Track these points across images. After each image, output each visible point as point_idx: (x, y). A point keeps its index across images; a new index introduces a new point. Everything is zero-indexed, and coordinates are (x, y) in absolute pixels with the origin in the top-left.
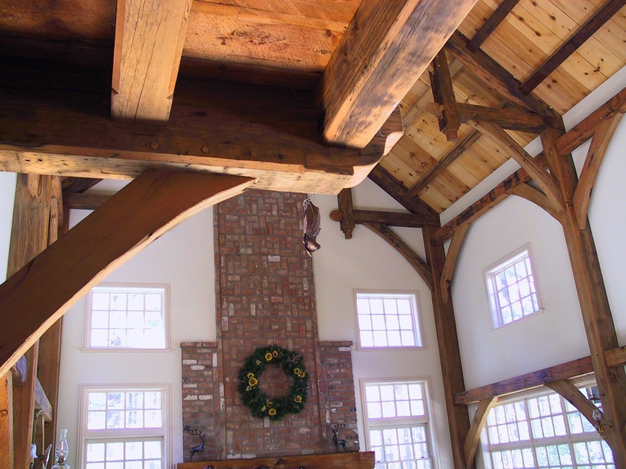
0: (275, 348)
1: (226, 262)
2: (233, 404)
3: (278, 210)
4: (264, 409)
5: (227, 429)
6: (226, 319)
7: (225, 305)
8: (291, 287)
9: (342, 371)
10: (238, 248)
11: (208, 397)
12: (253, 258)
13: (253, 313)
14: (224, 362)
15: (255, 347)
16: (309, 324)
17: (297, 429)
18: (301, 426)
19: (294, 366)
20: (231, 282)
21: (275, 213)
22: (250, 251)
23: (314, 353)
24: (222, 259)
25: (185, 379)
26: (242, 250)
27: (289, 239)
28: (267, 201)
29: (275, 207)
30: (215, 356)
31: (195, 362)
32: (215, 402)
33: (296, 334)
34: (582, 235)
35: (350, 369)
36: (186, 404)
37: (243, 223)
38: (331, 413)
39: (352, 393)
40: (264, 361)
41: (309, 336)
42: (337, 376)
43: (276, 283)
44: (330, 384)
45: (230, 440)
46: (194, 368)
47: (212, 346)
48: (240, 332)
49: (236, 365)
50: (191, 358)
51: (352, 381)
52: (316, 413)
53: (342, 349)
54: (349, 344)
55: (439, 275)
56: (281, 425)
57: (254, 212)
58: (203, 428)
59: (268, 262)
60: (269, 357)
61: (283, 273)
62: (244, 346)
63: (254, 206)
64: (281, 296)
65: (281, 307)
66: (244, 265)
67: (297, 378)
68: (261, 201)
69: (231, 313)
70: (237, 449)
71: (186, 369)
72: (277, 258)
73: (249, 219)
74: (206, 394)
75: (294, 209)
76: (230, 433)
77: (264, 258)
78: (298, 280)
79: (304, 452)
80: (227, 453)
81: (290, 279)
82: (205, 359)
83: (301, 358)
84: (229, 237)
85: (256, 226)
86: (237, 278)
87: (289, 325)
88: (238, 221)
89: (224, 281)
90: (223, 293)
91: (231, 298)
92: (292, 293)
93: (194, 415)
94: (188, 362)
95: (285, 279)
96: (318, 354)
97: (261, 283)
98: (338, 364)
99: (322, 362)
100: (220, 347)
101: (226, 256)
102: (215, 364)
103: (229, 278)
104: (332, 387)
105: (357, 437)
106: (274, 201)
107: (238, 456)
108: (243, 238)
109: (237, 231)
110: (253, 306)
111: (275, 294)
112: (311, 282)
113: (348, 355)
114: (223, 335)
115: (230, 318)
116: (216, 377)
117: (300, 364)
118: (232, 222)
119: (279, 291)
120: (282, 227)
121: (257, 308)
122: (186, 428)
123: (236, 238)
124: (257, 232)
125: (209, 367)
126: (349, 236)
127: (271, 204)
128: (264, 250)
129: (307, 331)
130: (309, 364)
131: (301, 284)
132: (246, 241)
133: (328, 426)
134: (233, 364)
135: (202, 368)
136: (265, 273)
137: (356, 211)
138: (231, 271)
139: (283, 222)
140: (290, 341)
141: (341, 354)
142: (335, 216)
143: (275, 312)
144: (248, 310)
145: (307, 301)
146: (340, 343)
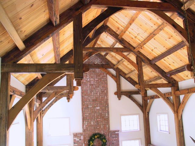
0: (98, 134)
6: (85, 126)
7: (85, 122)
8: (103, 116)
9: (116, 139)
10: (88, 106)
12: (92, 108)
13: (92, 124)
14: (84, 138)
15: (93, 133)
16: (107, 126)
19: (103, 139)
20: (86, 116)
21: (98, 94)
22: (91, 106)
23: (108, 134)
24: (84, 109)
25: (74, 143)
26: (89, 106)
27: (102, 102)
28: (96, 91)
30: (82, 136)
33: (104, 129)
34: (179, 121)
35: (119, 138)
37: (89, 98)
39: (119, 144)
40: (95, 138)
41: (107, 129)
42: (115, 140)
43: (98, 115)
44: (113, 142)
46: (77, 140)
47: (81, 134)
48: (89, 130)
49: (88, 138)
50: (76, 137)
51: (119, 141)
53: (116, 133)
54: (119, 131)
55: (146, 109)
57: (92, 95)
59: (96, 109)
61: (100, 112)
62: (90, 133)
63: (92, 93)
64: (100, 119)
65: (100, 122)
66: (90, 110)
67: (103, 142)
69: (86, 124)
71: (75, 140)
72: (99, 108)
73: (91, 97)
75: (104, 92)
77: (95, 108)
78: (105, 114)
81: (102, 114)
82: (79, 137)
83: (105, 136)
84: (85, 103)
85: (93, 99)
86: (88, 114)
87: (102, 126)
88: (88, 98)
89: (84, 115)
90: (84, 119)
91: (86, 120)
92: (103, 117)
94: (75, 138)
95: (101, 114)
96: (110, 134)
97: (94, 115)
98: (115, 137)
99: (111, 137)
100: (83, 134)
101: (85, 108)
102: (82, 139)
103: (86, 115)
104: (113, 143)
106: (98, 91)
108: (89, 103)
109: (87, 101)
110: (92, 122)
111: (98, 118)
112: (108, 114)
113: (118, 134)
114: (84, 131)
115: (86, 126)
116: (82, 142)
117: (105, 139)
118: (86, 98)
119: (99, 117)
120: (100, 98)
121: (93, 122)
123: (87, 103)
124: (93, 100)
125: (80, 140)
126: (119, 99)
127: (97, 92)
128: (95, 106)
130: (107, 137)
131: (106, 115)
132: (90, 103)
134: (87, 138)
136: (95, 112)
137: (122, 92)
138: (86, 113)
139: (100, 97)
140: (102, 131)
141: (116, 134)
142: (116, 93)
143: (98, 123)
144: (91, 123)
145: (107, 119)
146: (116, 131)
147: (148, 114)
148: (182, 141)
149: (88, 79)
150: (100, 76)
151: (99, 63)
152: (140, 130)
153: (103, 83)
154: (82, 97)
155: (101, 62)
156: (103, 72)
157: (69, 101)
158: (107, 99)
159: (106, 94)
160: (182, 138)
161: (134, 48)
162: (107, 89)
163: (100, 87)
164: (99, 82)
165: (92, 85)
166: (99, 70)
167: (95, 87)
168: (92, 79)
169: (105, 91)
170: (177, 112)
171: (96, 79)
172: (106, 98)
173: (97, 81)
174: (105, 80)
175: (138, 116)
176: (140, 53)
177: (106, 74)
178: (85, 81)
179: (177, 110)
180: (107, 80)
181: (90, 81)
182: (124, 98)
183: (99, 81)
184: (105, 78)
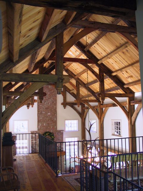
0: (49, 132)
6: (39, 126)
7: (39, 124)
10: (42, 112)
12: (45, 114)
14: (39, 135)
15: (45, 132)
16: (55, 127)
21: (50, 104)
23: (56, 133)
25: (32, 138)
26: (43, 113)
27: (52, 109)
28: (48, 101)
32: (37, 142)
33: (53, 129)
34: (101, 124)
35: (63, 136)
36: (32, 143)
38: (58, 144)
40: (46, 135)
41: (55, 129)
42: (60, 137)
43: (49, 119)
47: (36, 132)
48: (42, 129)
50: (32, 134)
51: (63, 138)
54: (63, 131)
55: (83, 116)
57: (45, 104)
61: (51, 117)
62: (43, 132)
64: (50, 121)
65: (50, 124)
66: (43, 115)
67: (52, 138)
68: (47, 102)
71: (32, 136)
72: (49, 114)
73: (44, 106)
78: (54, 118)
83: (53, 134)
84: (40, 110)
85: (46, 107)
86: (42, 118)
87: (51, 127)
89: (39, 119)
90: (39, 121)
92: (52, 121)
95: (51, 118)
97: (46, 119)
98: (61, 135)
100: (38, 132)
101: (40, 114)
102: (37, 135)
104: (59, 139)
105: (63, 148)
106: (49, 101)
108: (43, 110)
109: (42, 108)
110: (45, 124)
111: (49, 121)
112: (56, 119)
113: (62, 133)
114: (39, 130)
116: (37, 138)
117: (53, 136)
118: (41, 106)
124: (46, 108)
126: (65, 108)
127: (49, 102)
128: (47, 112)
130: (55, 135)
132: (44, 110)
133: (58, 146)
135: (35, 136)
136: (47, 117)
137: (66, 103)
138: (40, 117)
139: (51, 106)
140: (51, 130)
141: (61, 133)
142: (62, 104)
143: (49, 125)
144: (44, 124)
145: (55, 122)
146: (61, 131)
147: (85, 120)
148: (102, 137)
150: (51, 91)
152: (79, 130)
156: (54, 88)
157: (28, 109)
158: (56, 108)
159: (56, 104)
160: (102, 135)
161: (75, 75)
162: (56, 100)
163: (51, 99)
164: (50, 96)
166: (51, 86)
167: (47, 98)
169: (55, 102)
170: (100, 119)
171: (48, 93)
172: (55, 107)
173: (49, 94)
175: (77, 120)
176: (79, 79)
179: (101, 117)
182: (68, 107)
183: (51, 94)
184: (55, 92)
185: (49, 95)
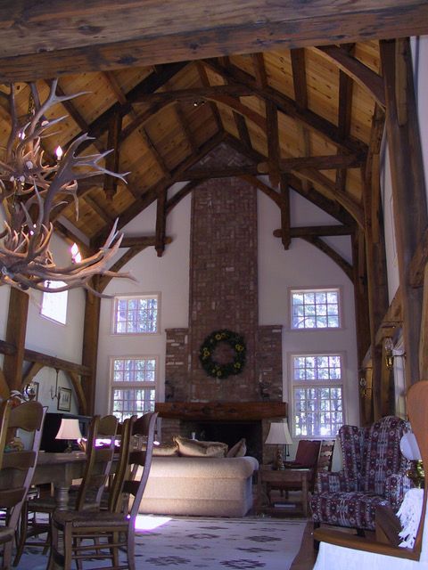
0: (226, 331)
1: (197, 275)
2: (197, 368)
3: (235, 234)
4: (214, 371)
5: (192, 383)
6: (195, 312)
7: (195, 303)
8: (241, 288)
9: (274, 346)
10: (205, 264)
11: (181, 363)
12: (215, 270)
13: (214, 308)
14: (192, 341)
16: (252, 314)
17: (239, 385)
18: (242, 383)
19: (236, 343)
20: (199, 288)
21: (232, 236)
22: (213, 266)
23: (253, 334)
24: (195, 272)
25: (168, 352)
26: (208, 266)
27: (242, 254)
28: (227, 228)
29: (233, 232)
30: (186, 337)
31: (173, 341)
32: (185, 367)
33: (242, 321)
35: (280, 345)
36: (167, 368)
37: (209, 247)
38: (263, 375)
39: (280, 362)
40: (216, 341)
41: (252, 322)
42: (270, 350)
43: (230, 287)
44: (264, 355)
45: (194, 391)
46: (173, 345)
47: (184, 331)
48: (204, 322)
49: (200, 342)
50: (172, 339)
51: (281, 354)
52: (252, 375)
53: (274, 331)
54: (281, 327)
56: (227, 382)
57: (218, 238)
58: (177, 382)
59: (226, 272)
60: (218, 337)
61: (236, 279)
62: (206, 330)
63: (218, 234)
64: (234, 295)
65: (233, 303)
66: (209, 275)
67: (237, 351)
69: (199, 309)
70: (198, 397)
71: (168, 345)
72: (232, 269)
73: (214, 243)
74: (180, 361)
75: (247, 233)
76: (194, 386)
77: (223, 269)
78: (247, 283)
79: (242, 401)
80: (192, 398)
81: (241, 283)
82: (180, 339)
83: (244, 338)
84: (199, 257)
85: (218, 247)
86: (204, 285)
87: (238, 315)
88: (206, 245)
89: (195, 287)
90: (194, 295)
91: (199, 299)
92: (242, 292)
93: (171, 375)
94: (170, 341)
95: (237, 282)
96: (256, 335)
97: (220, 287)
98: (271, 342)
99: (259, 340)
100: (190, 331)
101: (197, 270)
102: (186, 342)
103: (199, 285)
104: (266, 357)
105: (281, 393)
106: (233, 228)
107: (197, 401)
108: (209, 257)
109: (205, 252)
110: (214, 303)
111: (229, 294)
112: (256, 284)
113: (279, 336)
114: (192, 323)
115: (198, 312)
116: (186, 350)
117: (242, 342)
118: (202, 246)
119: (232, 292)
120: (237, 246)
121: (216, 304)
122: (167, 383)
123: (204, 257)
124: (220, 251)
125: (182, 344)
126: (287, 248)
127: (230, 231)
128: (224, 264)
129: (250, 319)
130: (249, 341)
131: (249, 286)
132: (211, 259)
133: (260, 384)
134: (198, 342)
135: (178, 345)
136: (223, 280)
137: (291, 229)
138: (200, 280)
139: (238, 243)
140: (238, 327)
141: (274, 336)
142: (277, 233)
143: (228, 307)
144: (210, 306)
145: (252, 297)
146: (274, 327)
149: (208, 202)
150: (238, 194)
151: (238, 162)
152: (342, 326)
153: (247, 209)
154: (193, 244)
155: (243, 162)
156: (247, 183)
157: (160, 256)
158: (255, 248)
159: (253, 236)
162: (255, 223)
163: (238, 219)
164: (235, 209)
165: (219, 215)
166: (237, 180)
167: (224, 219)
168: (219, 202)
169: (251, 229)
171: (228, 202)
172: (251, 245)
173: (230, 205)
174: (251, 201)
177: (255, 189)
178: (202, 207)
180: (255, 203)
181: (213, 207)
182: (300, 245)
183: (237, 205)
184: (252, 197)
185: (230, 209)
